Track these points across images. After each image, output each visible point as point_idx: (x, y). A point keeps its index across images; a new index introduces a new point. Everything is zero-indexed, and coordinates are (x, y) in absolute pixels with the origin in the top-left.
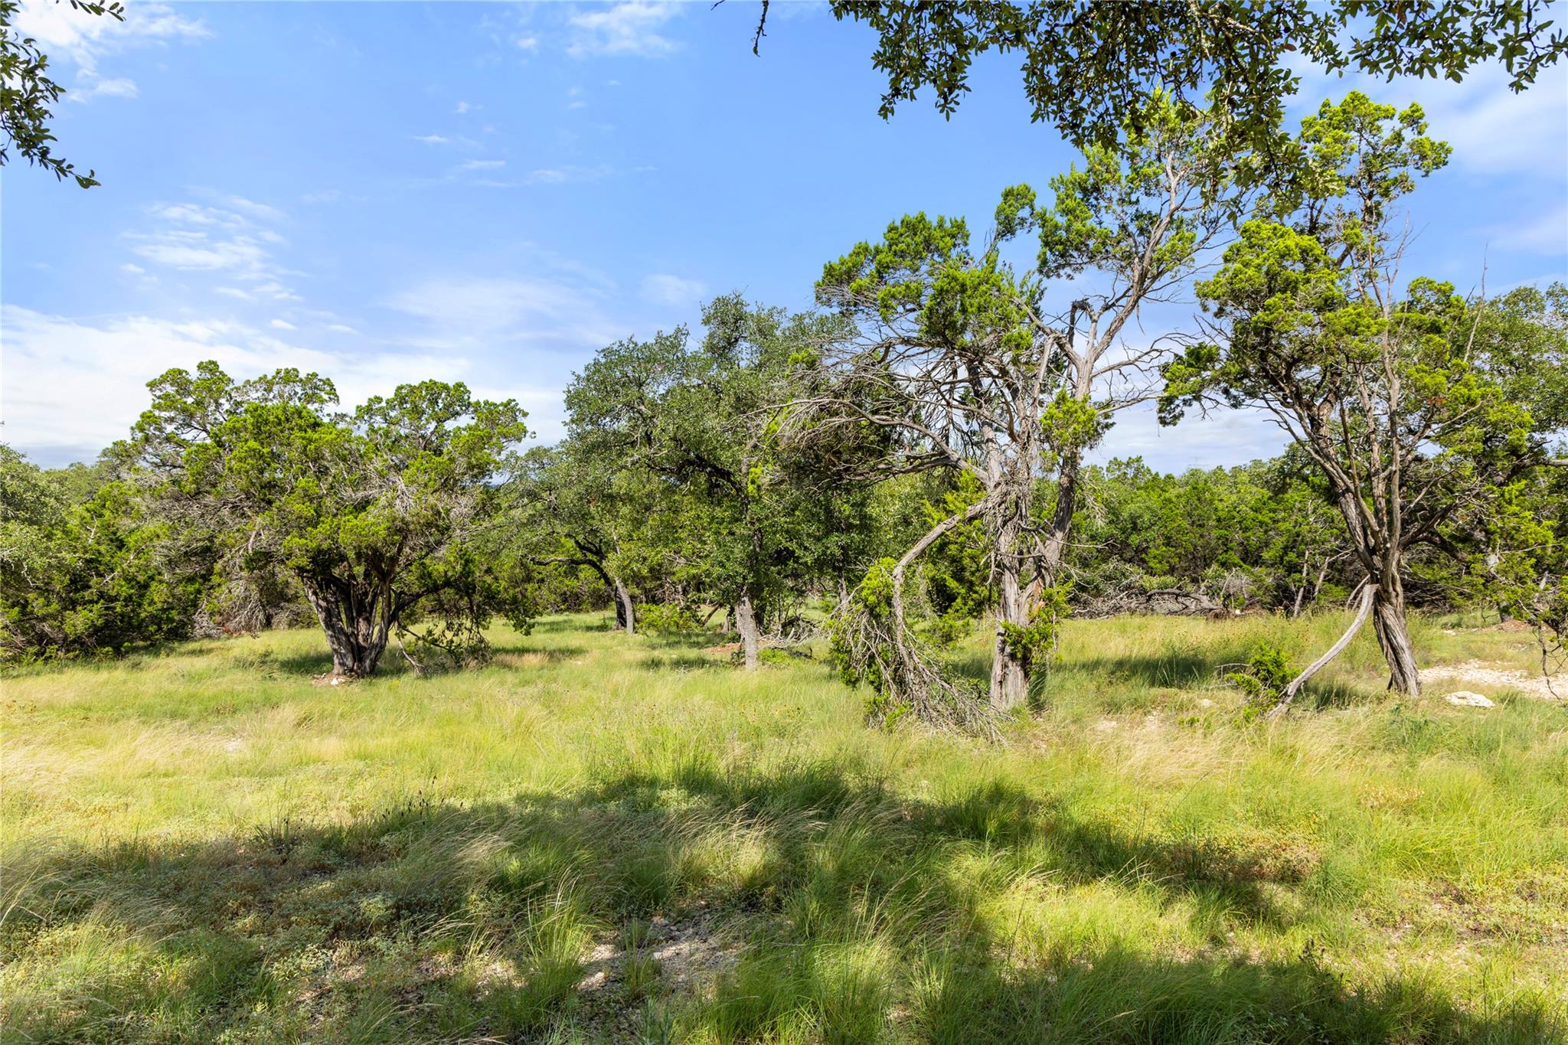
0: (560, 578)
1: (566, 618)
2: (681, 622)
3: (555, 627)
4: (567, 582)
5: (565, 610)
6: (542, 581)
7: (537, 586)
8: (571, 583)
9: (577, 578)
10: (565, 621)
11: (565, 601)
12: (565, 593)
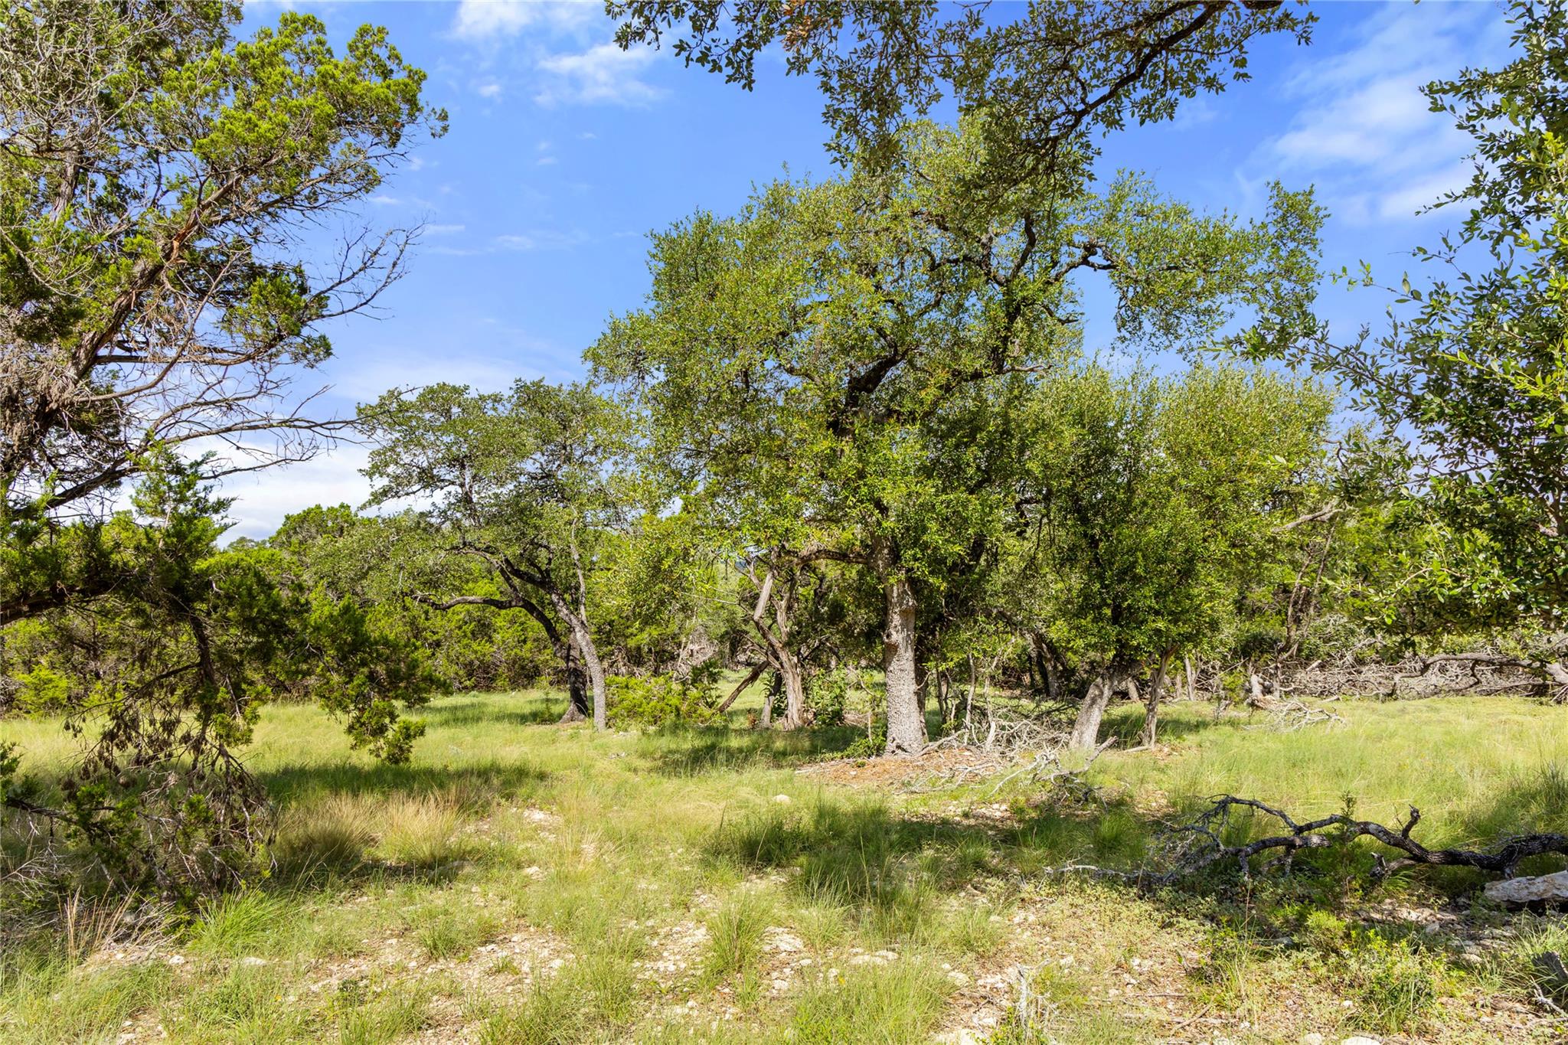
0: (465, 641)
1: (475, 700)
2: (684, 708)
3: (460, 714)
4: (475, 646)
5: (473, 688)
6: (438, 644)
7: (429, 652)
8: (482, 647)
9: (490, 640)
10: (473, 705)
11: (470, 675)
12: (471, 663)
